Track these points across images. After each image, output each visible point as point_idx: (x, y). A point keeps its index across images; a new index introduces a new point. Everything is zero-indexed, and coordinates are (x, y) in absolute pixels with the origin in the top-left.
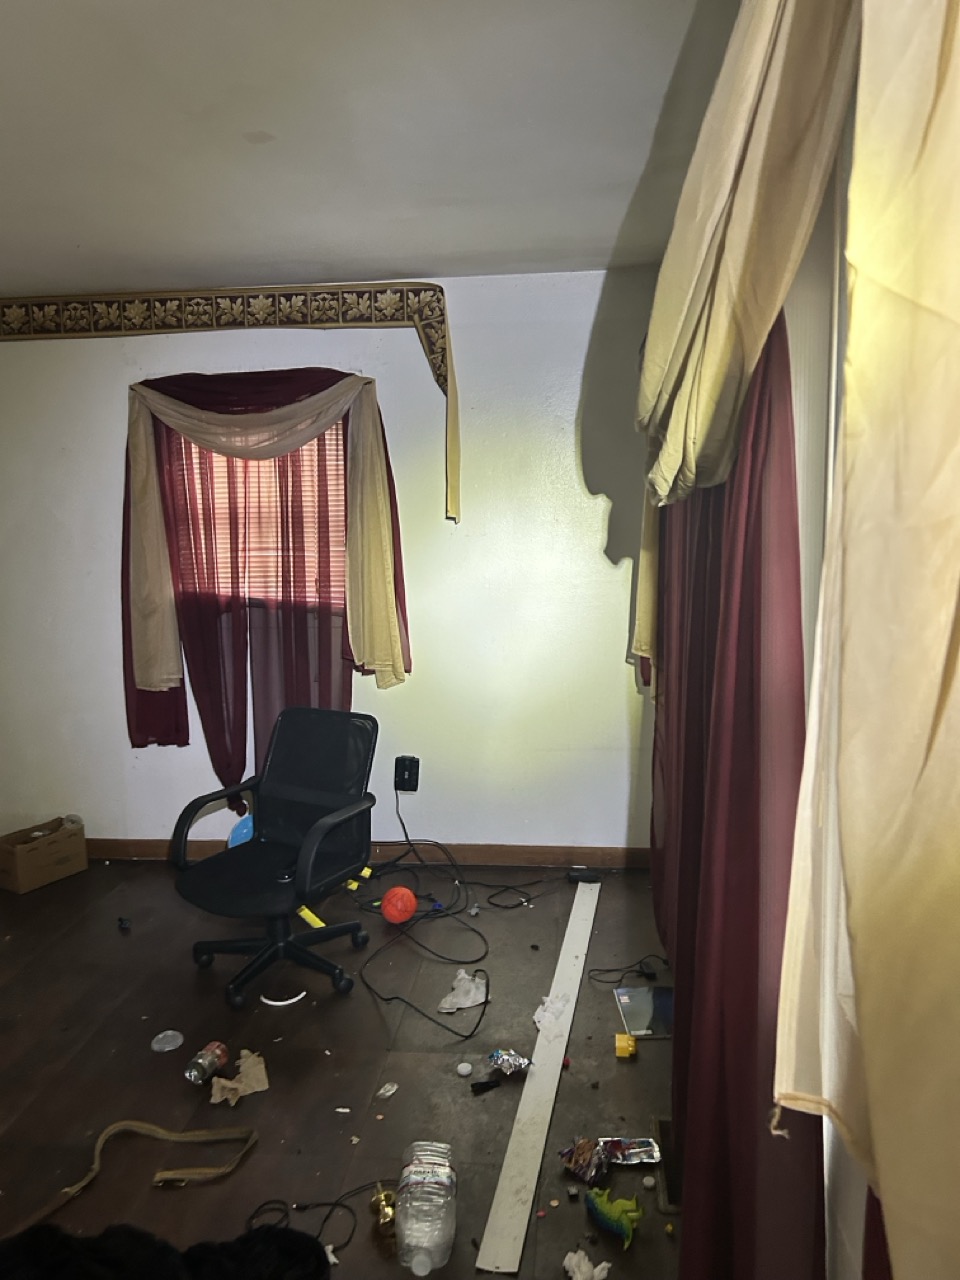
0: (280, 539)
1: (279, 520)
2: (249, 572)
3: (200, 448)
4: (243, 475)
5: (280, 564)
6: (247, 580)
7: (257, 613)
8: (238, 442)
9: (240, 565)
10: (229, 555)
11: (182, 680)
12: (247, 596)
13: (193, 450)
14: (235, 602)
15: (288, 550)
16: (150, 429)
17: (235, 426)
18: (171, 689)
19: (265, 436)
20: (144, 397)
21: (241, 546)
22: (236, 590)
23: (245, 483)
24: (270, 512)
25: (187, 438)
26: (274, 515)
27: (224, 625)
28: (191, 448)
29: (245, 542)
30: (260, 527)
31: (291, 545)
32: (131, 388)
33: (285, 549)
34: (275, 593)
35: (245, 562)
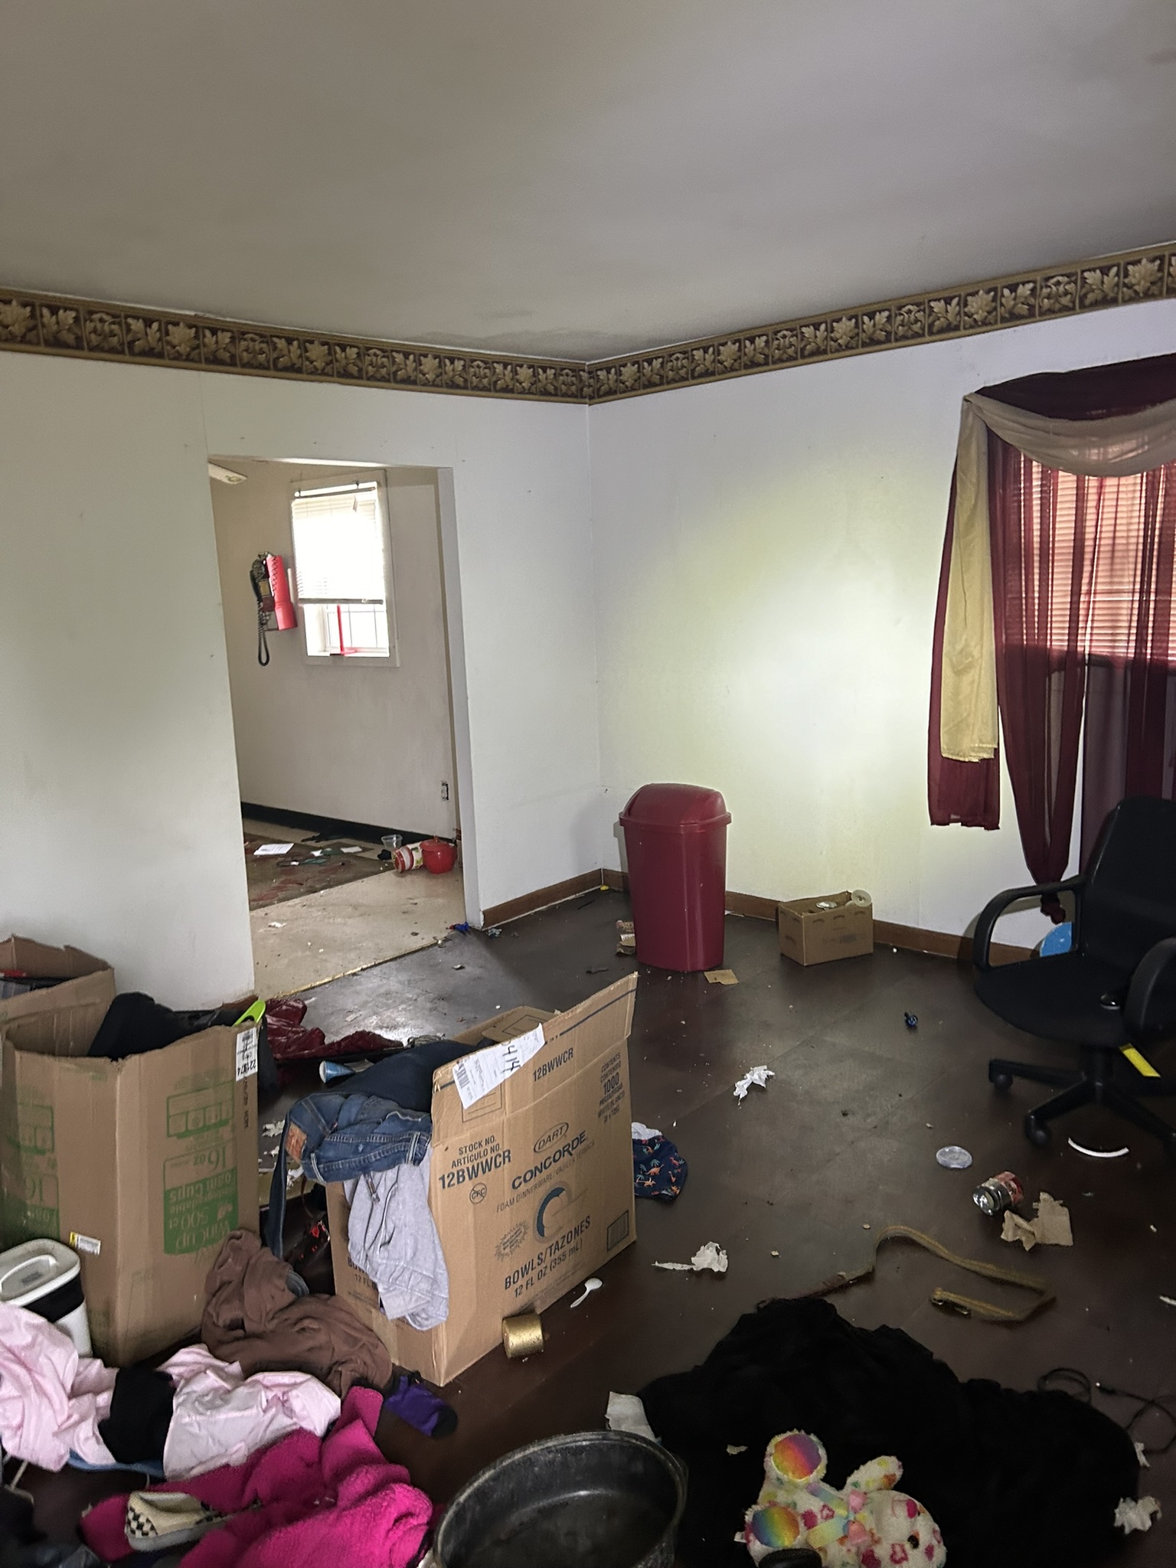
0: (1138, 579)
1: (1140, 554)
2: (1093, 621)
3: (1043, 466)
4: (1096, 497)
5: (1136, 612)
6: (1089, 631)
7: (1100, 672)
8: (1094, 455)
9: (1082, 612)
10: (1069, 599)
11: (997, 751)
12: (1087, 652)
13: (1034, 470)
14: (1072, 660)
15: (1149, 593)
16: (984, 448)
17: (1093, 435)
18: (983, 760)
19: (1132, 444)
20: (979, 408)
21: (1084, 588)
22: (1072, 644)
23: (1098, 507)
24: (1128, 544)
25: (1028, 454)
26: (1133, 547)
27: (1054, 687)
28: (1031, 468)
29: (1090, 584)
30: (1112, 564)
31: (1153, 586)
32: (965, 400)
33: (1144, 591)
34: (1126, 649)
35: (1088, 609)
